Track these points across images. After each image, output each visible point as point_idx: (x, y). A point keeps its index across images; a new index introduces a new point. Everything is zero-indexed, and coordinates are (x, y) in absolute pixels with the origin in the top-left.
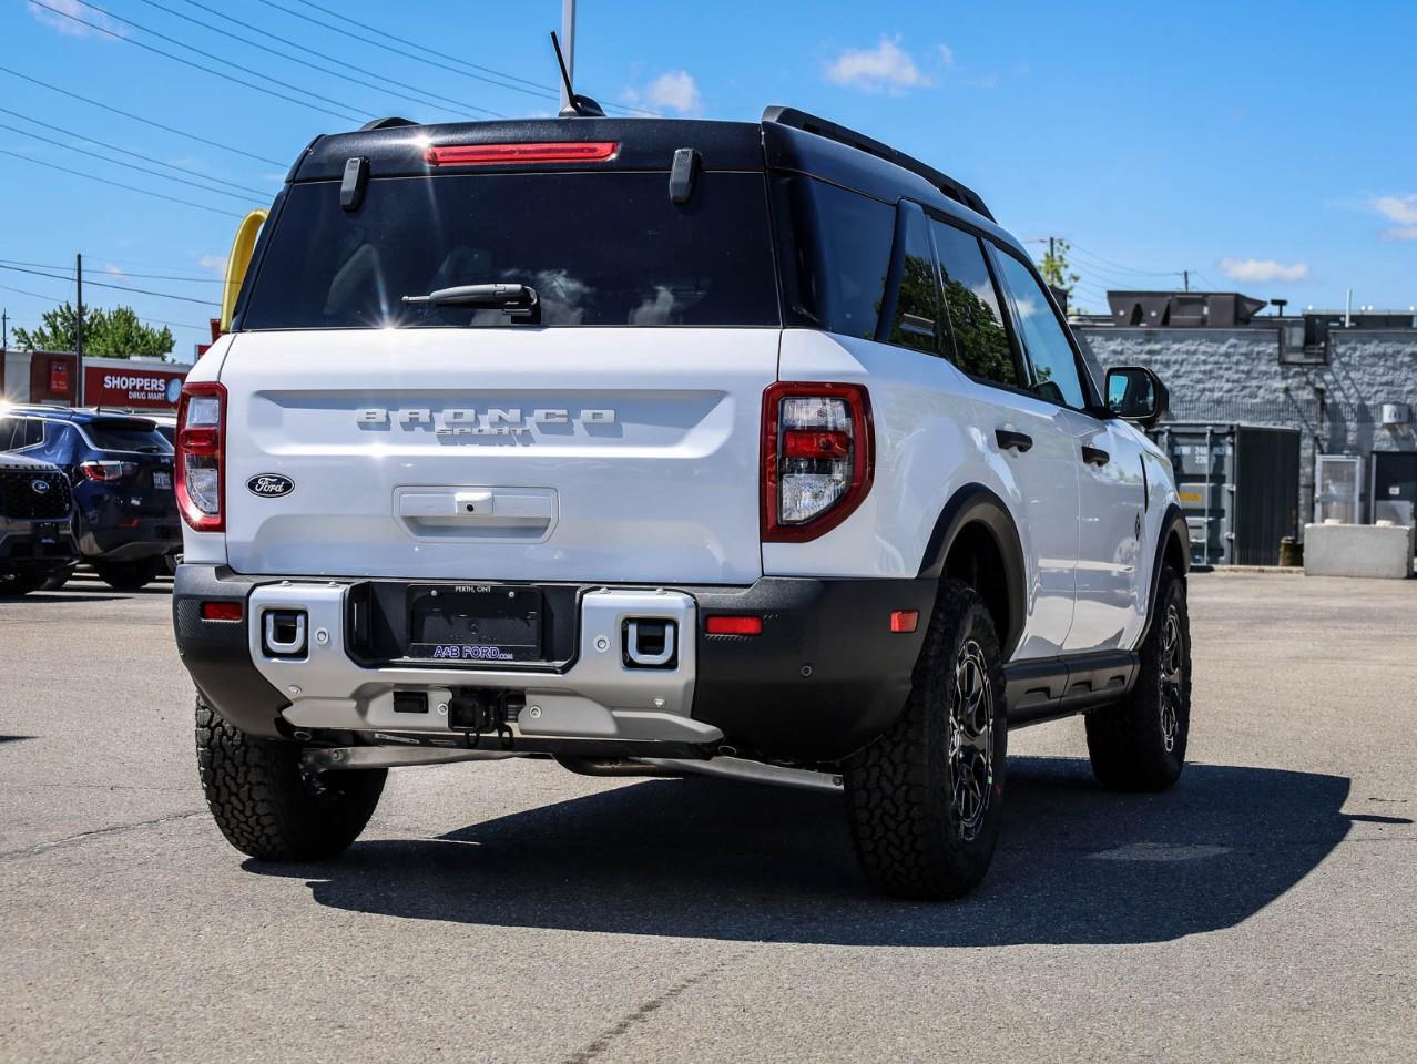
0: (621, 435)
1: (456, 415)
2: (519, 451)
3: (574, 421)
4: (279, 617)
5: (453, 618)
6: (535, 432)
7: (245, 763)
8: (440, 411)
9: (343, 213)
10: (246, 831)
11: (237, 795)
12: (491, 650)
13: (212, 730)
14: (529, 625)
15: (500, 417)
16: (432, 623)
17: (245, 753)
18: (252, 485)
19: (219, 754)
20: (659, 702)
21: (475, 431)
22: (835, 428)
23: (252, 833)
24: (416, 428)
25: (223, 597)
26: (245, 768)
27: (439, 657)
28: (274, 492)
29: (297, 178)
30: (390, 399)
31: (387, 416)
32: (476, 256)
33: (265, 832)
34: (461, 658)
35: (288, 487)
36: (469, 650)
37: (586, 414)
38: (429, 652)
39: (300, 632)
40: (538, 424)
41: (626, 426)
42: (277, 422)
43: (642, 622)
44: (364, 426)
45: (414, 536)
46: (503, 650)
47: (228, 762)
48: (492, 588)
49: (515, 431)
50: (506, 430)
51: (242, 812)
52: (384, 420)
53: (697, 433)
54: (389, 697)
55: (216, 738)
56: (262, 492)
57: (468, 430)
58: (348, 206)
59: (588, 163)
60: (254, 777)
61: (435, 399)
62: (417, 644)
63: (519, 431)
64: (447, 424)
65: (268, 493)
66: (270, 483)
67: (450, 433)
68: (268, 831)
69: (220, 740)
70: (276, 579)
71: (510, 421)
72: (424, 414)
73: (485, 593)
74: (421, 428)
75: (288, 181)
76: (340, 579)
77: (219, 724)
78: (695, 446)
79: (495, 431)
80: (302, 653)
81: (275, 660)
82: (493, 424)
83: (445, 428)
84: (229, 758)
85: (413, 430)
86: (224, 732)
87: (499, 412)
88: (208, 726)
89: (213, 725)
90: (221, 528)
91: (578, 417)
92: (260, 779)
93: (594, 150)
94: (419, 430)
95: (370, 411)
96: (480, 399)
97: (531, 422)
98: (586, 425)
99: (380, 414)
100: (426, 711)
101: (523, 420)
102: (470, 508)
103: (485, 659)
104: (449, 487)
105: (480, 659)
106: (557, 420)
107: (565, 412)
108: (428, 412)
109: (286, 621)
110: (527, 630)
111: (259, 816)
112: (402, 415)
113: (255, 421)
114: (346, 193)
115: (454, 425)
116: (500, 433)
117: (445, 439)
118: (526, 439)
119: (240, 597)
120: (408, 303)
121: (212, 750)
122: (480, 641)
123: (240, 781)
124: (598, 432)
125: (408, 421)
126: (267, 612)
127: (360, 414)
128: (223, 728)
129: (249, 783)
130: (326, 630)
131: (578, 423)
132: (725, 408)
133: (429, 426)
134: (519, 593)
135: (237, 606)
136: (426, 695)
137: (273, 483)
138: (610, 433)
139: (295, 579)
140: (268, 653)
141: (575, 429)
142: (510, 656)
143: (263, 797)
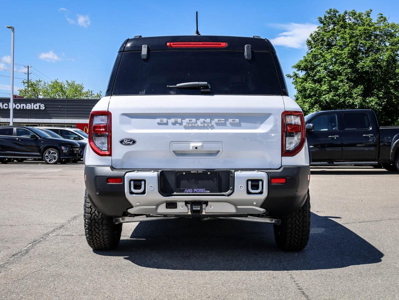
0: (241, 126)
1: (190, 121)
2: (210, 131)
3: (227, 122)
4: (135, 182)
5: (190, 181)
6: (215, 125)
7: (102, 224)
8: (184, 119)
9: (143, 61)
10: (99, 243)
11: (98, 233)
12: (202, 190)
13: (91, 214)
14: (214, 182)
15: (204, 121)
16: (183, 182)
17: (102, 221)
18: (122, 142)
19: (93, 221)
20: (255, 203)
21: (196, 125)
22: (295, 124)
23: (100, 244)
24: (177, 124)
25: (115, 176)
26: (102, 225)
27: (186, 192)
28: (129, 144)
29: (125, 50)
30: (169, 116)
31: (167, 121)
32: (189, 74)
33: (105, 243)
34: (193, 192)
35: (134, 142)
36: (196, 190)
37: (230, 120)
38: (183, 191)
39: (143, 186)
40: (216, 123)
41: (242, 124)
42: (129, 123)
43: (252, 181)
44: (159, 124)
45: (176, 157)
46: (206, 190)
47: (96, 224)
48: (203, 171)
49: (209, 125)
50: (206, 125)
51: (99, 238)
52: (166, 122)
53: (263, 125)
54: (165, 204)
55: (93, 217)
56: (125, 144)
57: (194, 125)
58: (145, 59)
59: (219, 48)
60: (104, 228)
61: (183, 116)
62: (179, 189)
63: (210, 125)
64: (187, 123)
65: (127, 144)
66: (128, 141)
67: (188, 126)
68: (106, 243)
69: (94, 217)
70: (133, 170)
71: (207, 122)
72: (179, 120)
73: (200, 173)
74: (178, 125)
75: (120, 52)
76: (155, 170)
77: (94, 213)
78: (263, 129)
79: (202, 125)
80: (144, 193)
81: (134, 195)
82: (201, 123)
83: (186, 124)
84: (97, 223)
85: (176, 125)
86: (95, 215)
87: (203, 120)
88: (90, 213)
89: (92, 213)
90: (110, 155)
91: (228, 121)
92: (106, 228)
93: (221, 44)
94: (177, 125)
95: (161, 119)
96: (197, 116)
97: (213, 123)
98: (230, 123)
99: (165, 120)
100: (176, 208)
101: (211, 122)
102: (196, 148)
103: (201, 192)
104: (189, 142)
105: (199, 192)
106: (222, 122)
107: (224, 119)
108: (180, 120)
109: (138, 183)
110: (214, 183)
111: (104, 239)
112: (173, 120)
113: (122, 122)
114: (144, 55)
115: (189, 123)
116: (204, 126)
117: (186, 128)
118: (212, 127)
119: (122, 176)
120: (169, 88)
121: (91, 220)
122: (199, 188)
123: (100, 229)
124: (234, 125)
125: (174, 122)
126: (131, 180)
127: (158, 120)
128: (95, 213)
129: (103, 229)
130: (152, 186)
131: (228, 123)
132: (271, 118)
133: (181, 124)
134: (211, 173)
135: (121, 179)
136: (176, 203)
137: (129, 141)
138: (238, 125)
139: (139, 170)
140: (131, 193)
141: (227, 124)
142: (209, 192)
143: (107, 233)
